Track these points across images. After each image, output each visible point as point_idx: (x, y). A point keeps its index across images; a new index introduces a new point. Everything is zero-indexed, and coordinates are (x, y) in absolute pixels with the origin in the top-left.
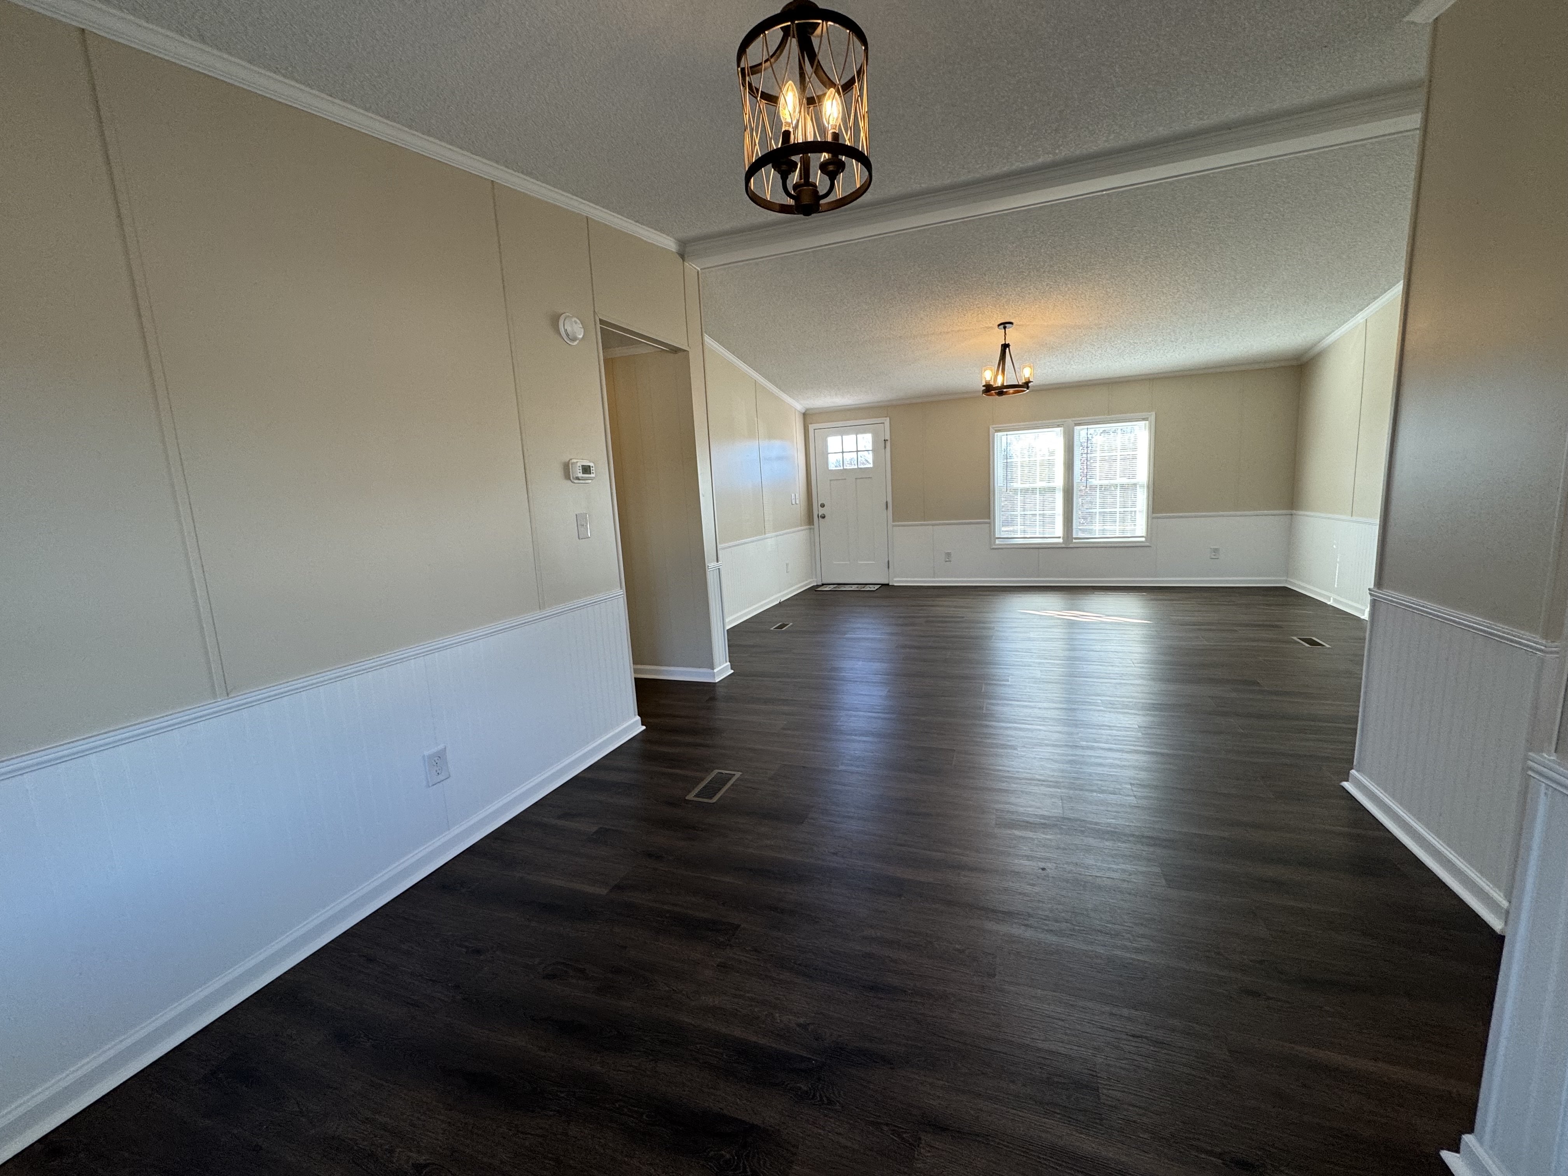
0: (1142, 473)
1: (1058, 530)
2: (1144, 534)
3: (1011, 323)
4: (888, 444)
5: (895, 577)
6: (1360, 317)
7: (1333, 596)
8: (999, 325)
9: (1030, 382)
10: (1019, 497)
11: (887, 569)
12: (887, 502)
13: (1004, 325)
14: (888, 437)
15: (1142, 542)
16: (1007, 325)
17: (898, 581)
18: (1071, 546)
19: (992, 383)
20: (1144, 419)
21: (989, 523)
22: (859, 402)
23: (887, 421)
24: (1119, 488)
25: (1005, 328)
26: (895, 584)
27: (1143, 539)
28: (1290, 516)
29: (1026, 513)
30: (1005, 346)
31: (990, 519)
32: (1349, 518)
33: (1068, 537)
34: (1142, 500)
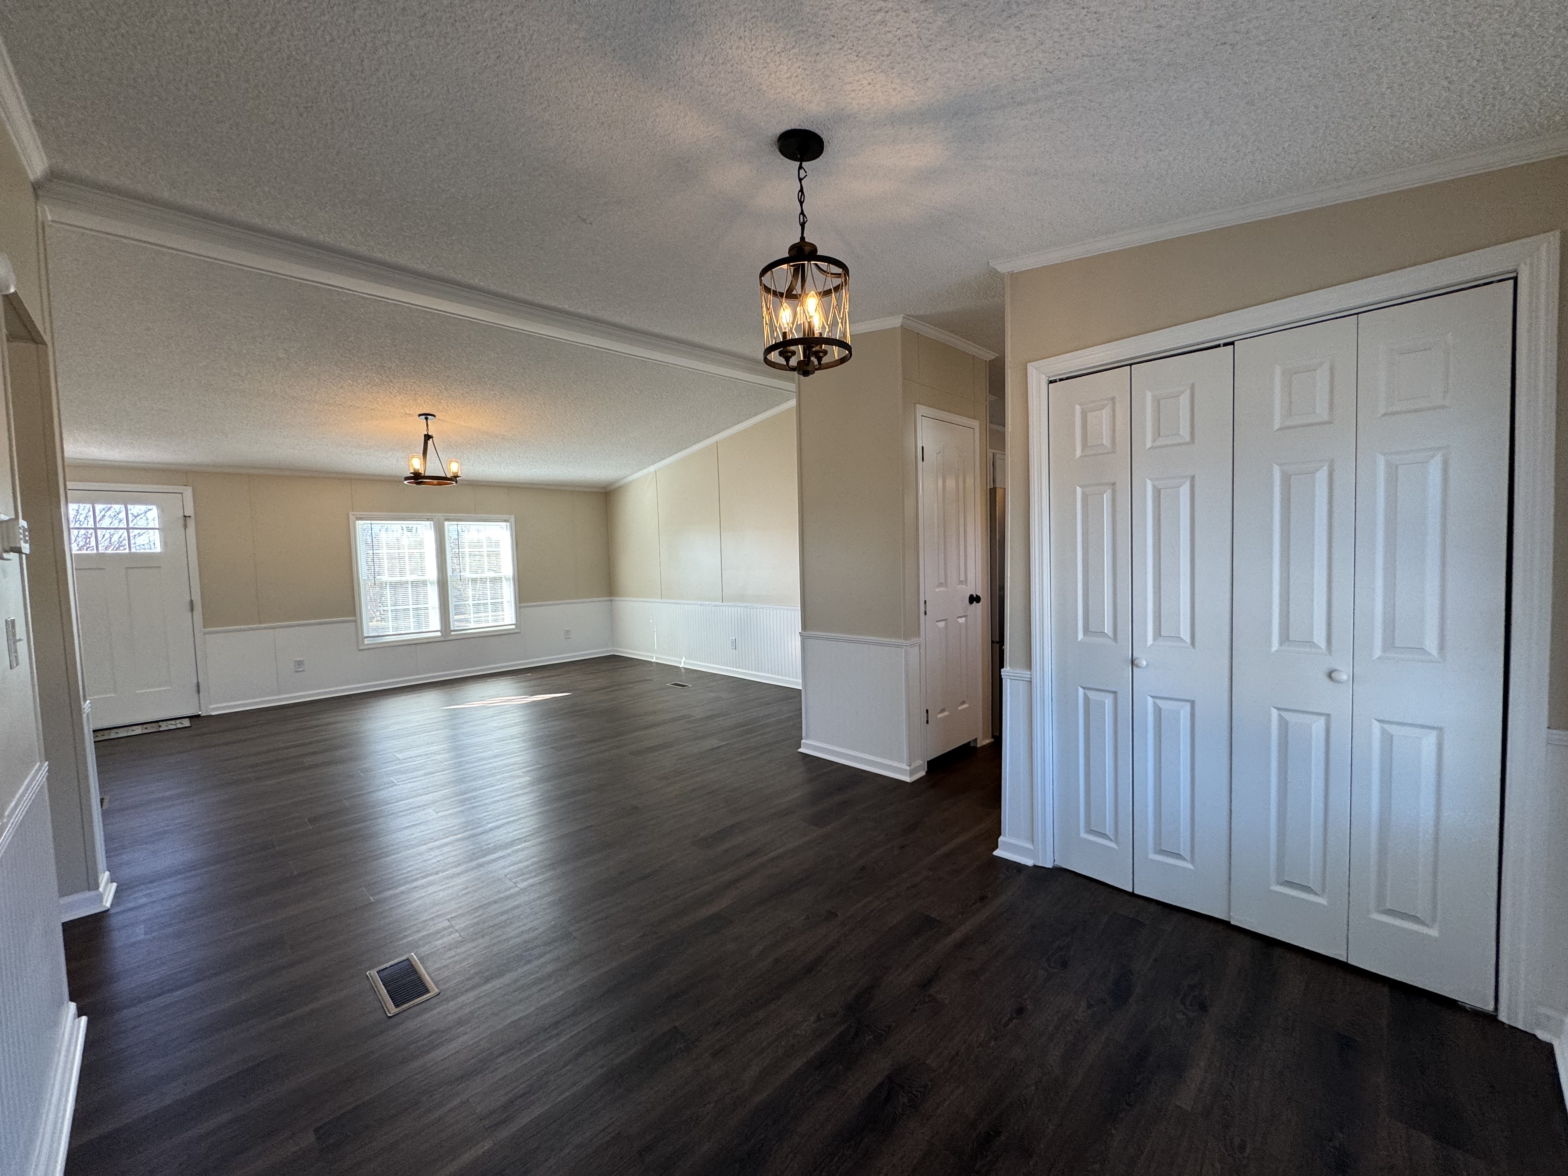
0: (507, 568)
1: (434, 624)
2: (514, 622)
3: (434, 416)
4: (191, 524)
5: (211, 704)
6: (652, 468)
7: (654, 656)
8: (420, 415)
9: (458, 477)
10: (388, 592)
11: (196, 696)
12: (191, 601)
13: (426, 416)
14: (189, 511)
15: (513, 629)
16: (429, 417)
17: (215, 708)
18: (450, 638)
19: (422, 471)
20: (505, 521)
21: (355, 621)
22: (132, 459)
23: (188, 492)
24: (488, 581)
25: (426, 419)
26: (213, 714)
27: (514, 627)
28: (610, 602)
29: (398, 608)
30: (428, 437)
31: (355, 616)
32: (660, 600)
33: (446, 628)
34: (508, 592)
